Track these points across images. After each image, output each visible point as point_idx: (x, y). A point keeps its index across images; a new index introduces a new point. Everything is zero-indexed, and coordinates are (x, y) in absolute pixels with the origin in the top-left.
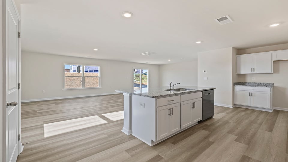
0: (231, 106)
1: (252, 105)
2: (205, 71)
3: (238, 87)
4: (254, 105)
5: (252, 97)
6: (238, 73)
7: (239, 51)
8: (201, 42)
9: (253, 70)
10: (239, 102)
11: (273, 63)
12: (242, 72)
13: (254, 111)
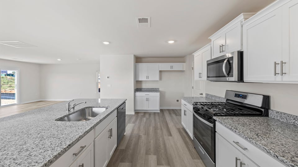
0: (133, 113)
1: (148, 109)
2: (108, 77)
3: (138, 94)
4: (150, 109)
5: (148, 102)
6: (137, 80)
7: (138, 60)
8: (108, 43)
9: (147, 77)
10: (139, 108)
11: (160, 72)
12: (140, 80)
13: (150, 114)
